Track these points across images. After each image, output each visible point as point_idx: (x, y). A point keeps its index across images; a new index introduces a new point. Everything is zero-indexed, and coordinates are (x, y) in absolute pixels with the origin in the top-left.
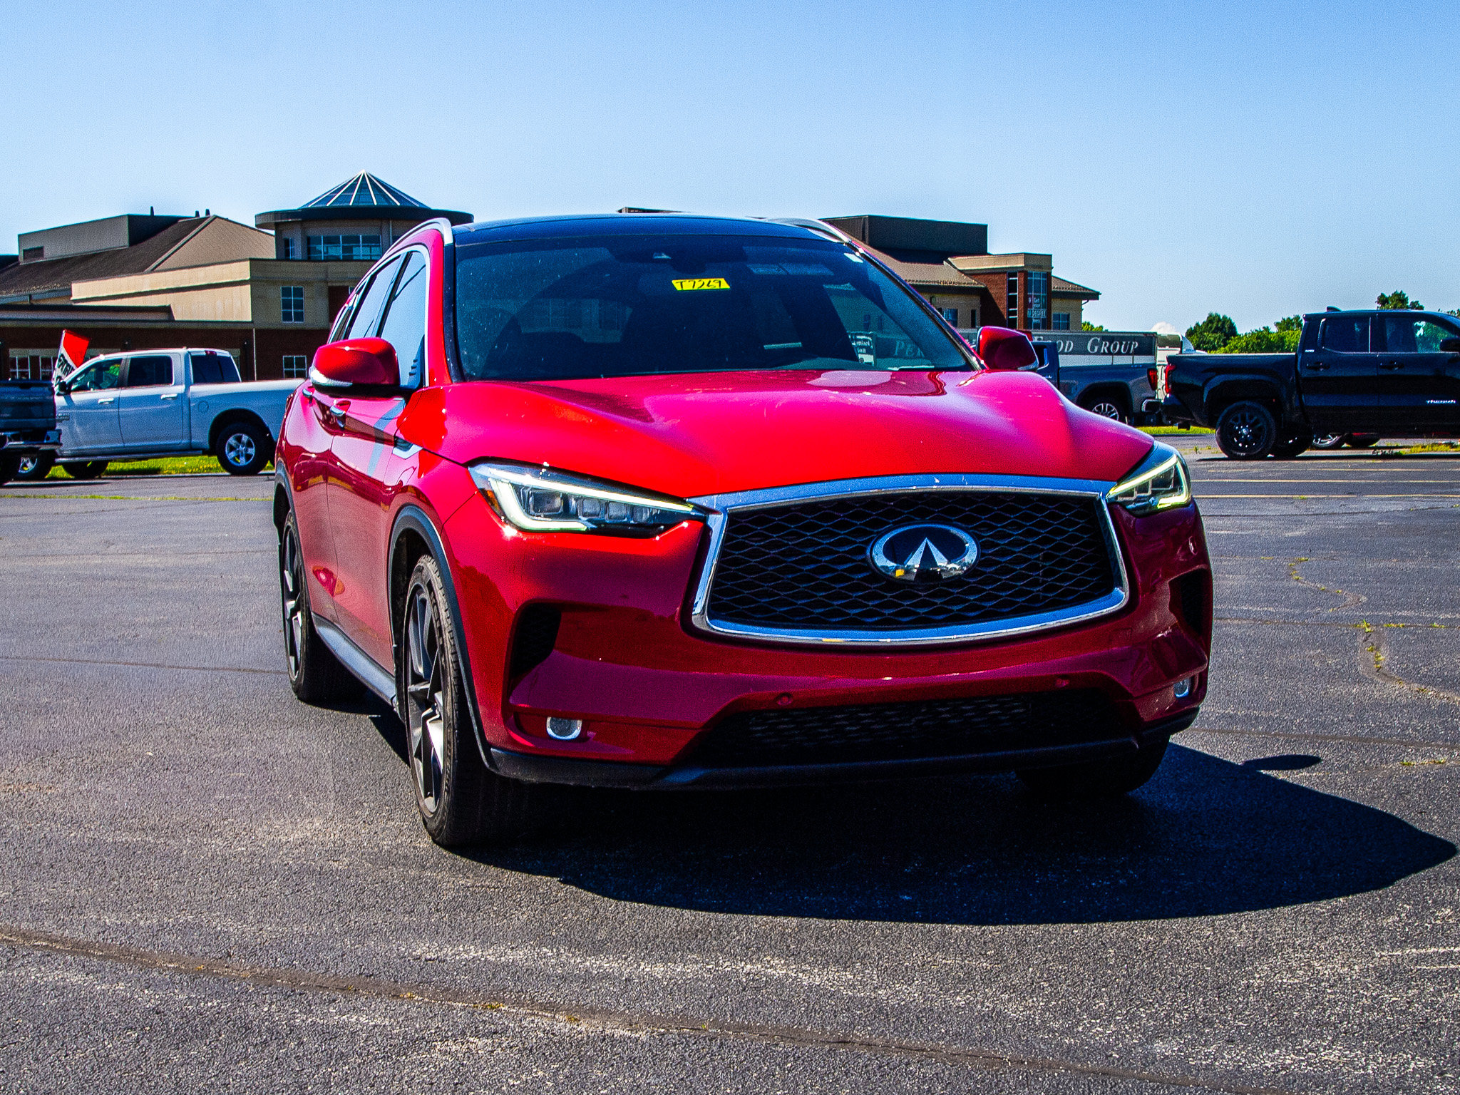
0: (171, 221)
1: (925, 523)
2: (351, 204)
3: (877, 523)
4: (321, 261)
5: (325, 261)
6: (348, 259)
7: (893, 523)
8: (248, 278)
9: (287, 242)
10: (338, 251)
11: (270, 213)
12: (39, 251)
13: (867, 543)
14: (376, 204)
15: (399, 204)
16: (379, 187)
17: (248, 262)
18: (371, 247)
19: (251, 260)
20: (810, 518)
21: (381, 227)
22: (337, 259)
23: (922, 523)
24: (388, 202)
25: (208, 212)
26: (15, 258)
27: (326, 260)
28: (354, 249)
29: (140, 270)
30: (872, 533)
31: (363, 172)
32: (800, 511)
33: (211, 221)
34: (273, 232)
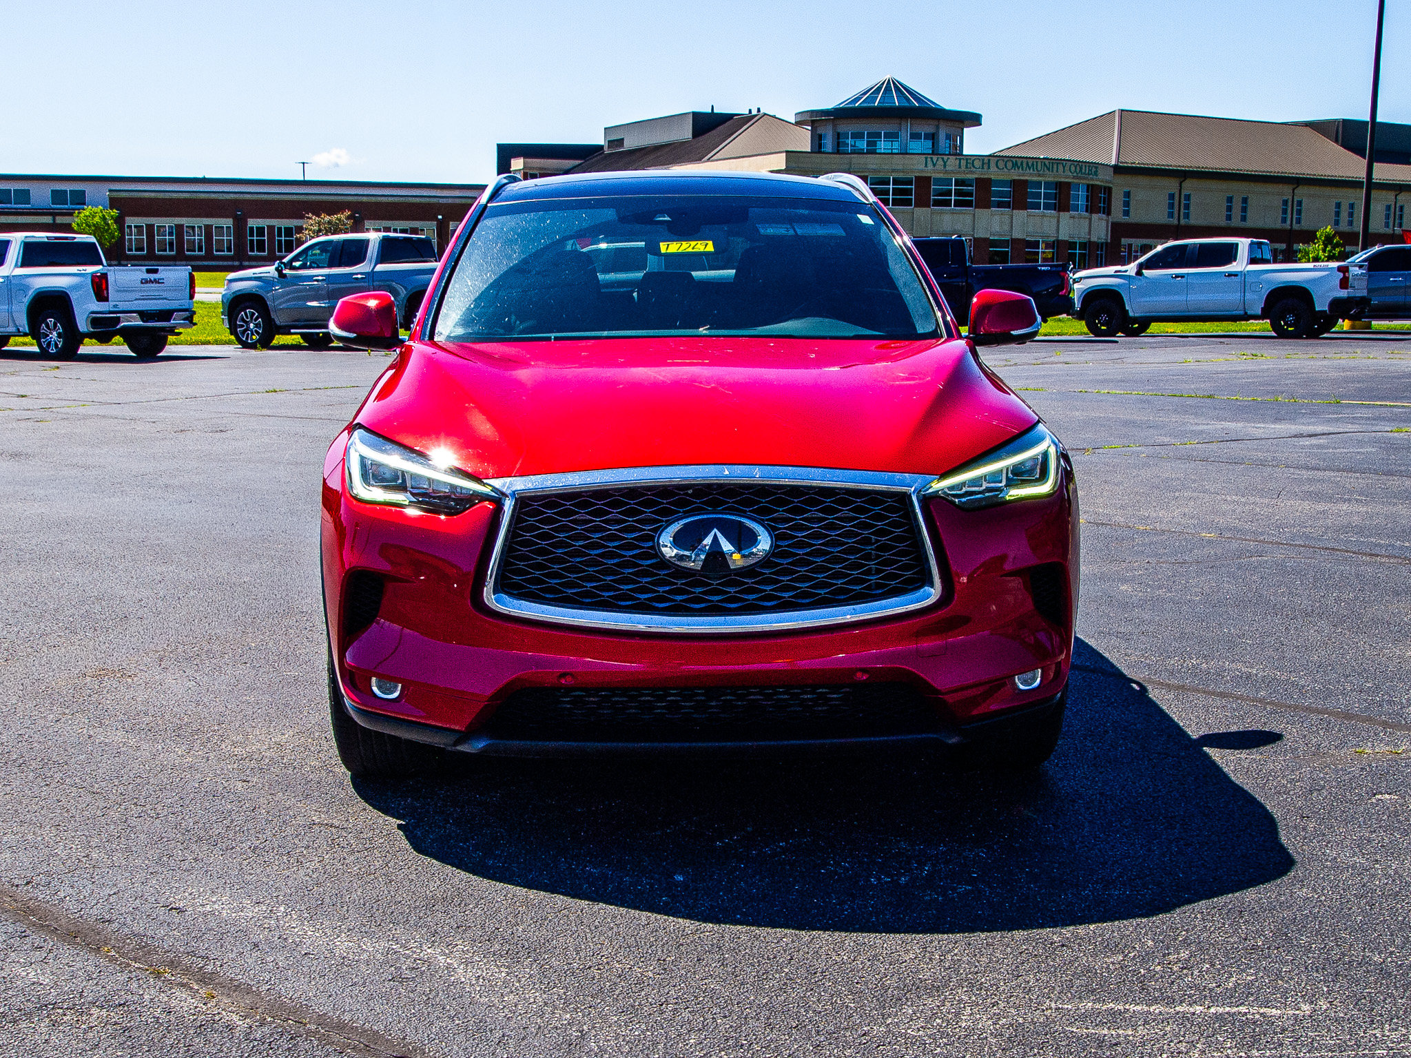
0: (728, 118)
1: (716, 513)
2: (876, 105)
3: (665, 512)
4: (848, 154)
5: (851, 153)
6: (872, 152)
7: (684, 512)
8: (784, 168)
9: (820, 137)
10: (862, 144)
11: (808, 111)
12: (620, 142)
13: (655, 530)
14: (897, 104)
15: (917, 105)
16: (900, 88)
17: (785, 154)
18: (892, 141)
19: (787, 152)
20: (600, 504)
21: (900, 124)
22: (860, 152)
23: (713, 513)
24: (909, 103)
25: (759, 110)
26: (600, 148)
27: (853, 153)
28: (878, 142)
29: (699, 159)
30: (662, 521)
31: (888, 77)
32: (590, 496)
33: (761, 118)
34: (810, 128)
